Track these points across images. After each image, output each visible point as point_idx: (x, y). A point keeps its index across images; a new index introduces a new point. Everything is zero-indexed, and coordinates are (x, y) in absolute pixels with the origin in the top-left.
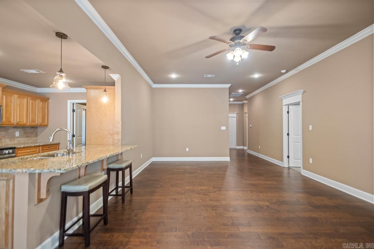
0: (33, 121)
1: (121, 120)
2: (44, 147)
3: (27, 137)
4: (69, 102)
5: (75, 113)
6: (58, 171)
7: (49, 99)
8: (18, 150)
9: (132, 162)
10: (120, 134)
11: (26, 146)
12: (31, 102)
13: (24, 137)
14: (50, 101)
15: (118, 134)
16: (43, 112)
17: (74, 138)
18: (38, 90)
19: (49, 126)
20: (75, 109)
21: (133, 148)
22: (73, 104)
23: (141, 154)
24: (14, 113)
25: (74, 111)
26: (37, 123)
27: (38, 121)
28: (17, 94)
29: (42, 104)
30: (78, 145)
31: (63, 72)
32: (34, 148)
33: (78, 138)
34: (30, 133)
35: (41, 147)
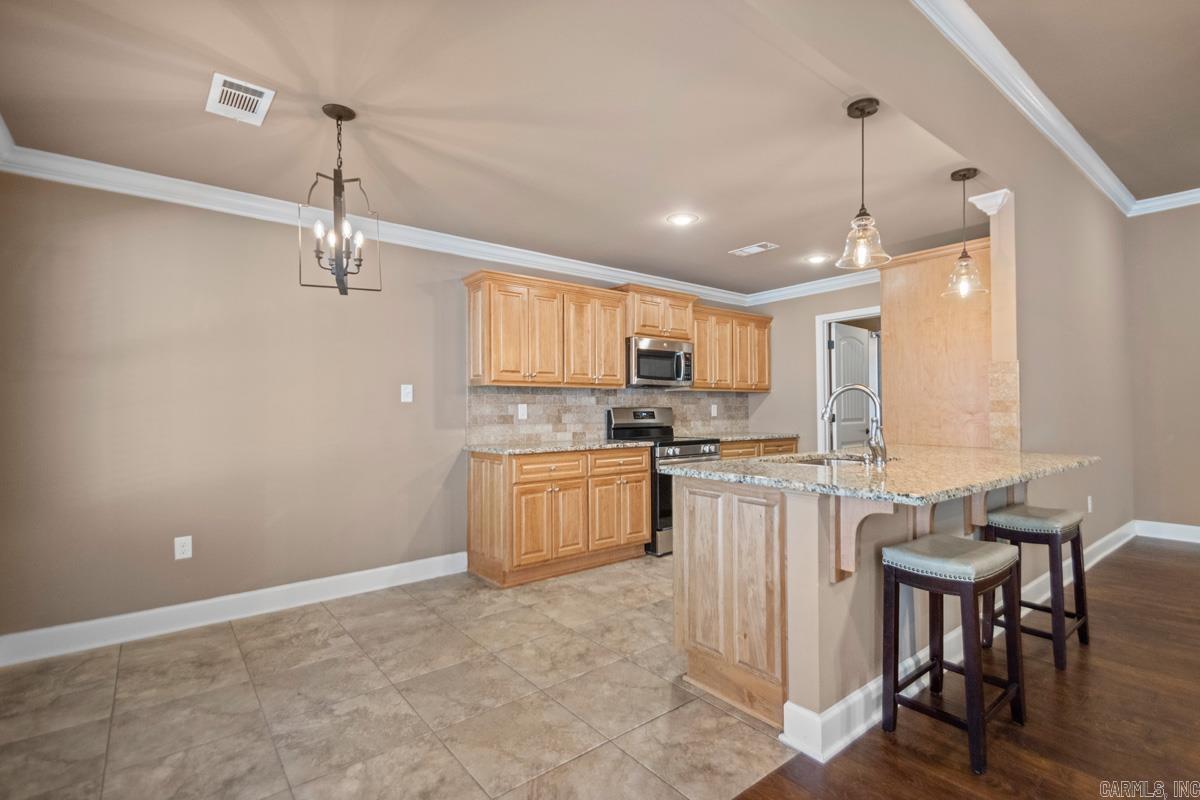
0: (744, 378)
1: (1019, 356)
2: (768, 444)
3: (731, 417)
4: (820, 321)
5: (833, 351)
6: (900, 498)
7: (771, 319)
8: (724, 447)
9: (1081, 520)
10: (1016, 408)
11: (736, 438)
12: (738, 330)
13: (724, 418)
14: (773, 324)
15: (1006, 409)
16: (761, 353)
17: (835, 424)
18: (748, 300)
19: (772, 391)
20: (833, 339)
21: (1086, 463)
22: (830, 324)
23: (1089, 498)
24: (711, 359)
25: (831, 345)
26: (749, 382)
27: (751, 379)
28: (714, 315)
29: (759, 334)
30: (844, 447)
31: (868, 215)
32: (748, 445)
33: (843, 423)
34: (736, 408)
35: (761, 445)
